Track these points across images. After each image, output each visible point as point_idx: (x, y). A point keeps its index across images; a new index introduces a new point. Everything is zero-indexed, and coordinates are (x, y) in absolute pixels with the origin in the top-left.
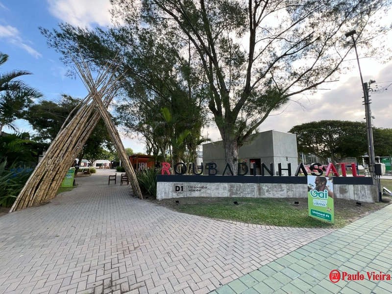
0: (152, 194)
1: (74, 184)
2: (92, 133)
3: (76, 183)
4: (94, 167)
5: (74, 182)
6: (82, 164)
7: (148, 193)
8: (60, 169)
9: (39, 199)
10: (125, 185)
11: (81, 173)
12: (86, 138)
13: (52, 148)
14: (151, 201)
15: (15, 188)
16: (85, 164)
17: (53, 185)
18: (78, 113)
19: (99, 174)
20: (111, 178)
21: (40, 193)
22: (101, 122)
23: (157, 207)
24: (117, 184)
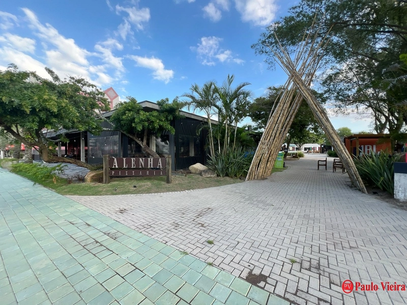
0: (384, 190)
1: (284, 166)
2: (296, 117)
3: (286, 165)
4: (303, 151)
5: (284, 164)
6: (291, 148)
7: (378, 188)
8: (272, 153)
9: (260, 174)
10: (340, 172)
11: (290, 157)
12: (291, 123)
13: (264, 135)
14: (383, 199)
15: (247, 165)
16: (293, 148)
17: (268, 165)
18: (281, 100)
19: (308, 159)
20: (320, 163)
21: (261, 170)
22: (304, 103)
23: (395, 209)
24: (328, 170)
